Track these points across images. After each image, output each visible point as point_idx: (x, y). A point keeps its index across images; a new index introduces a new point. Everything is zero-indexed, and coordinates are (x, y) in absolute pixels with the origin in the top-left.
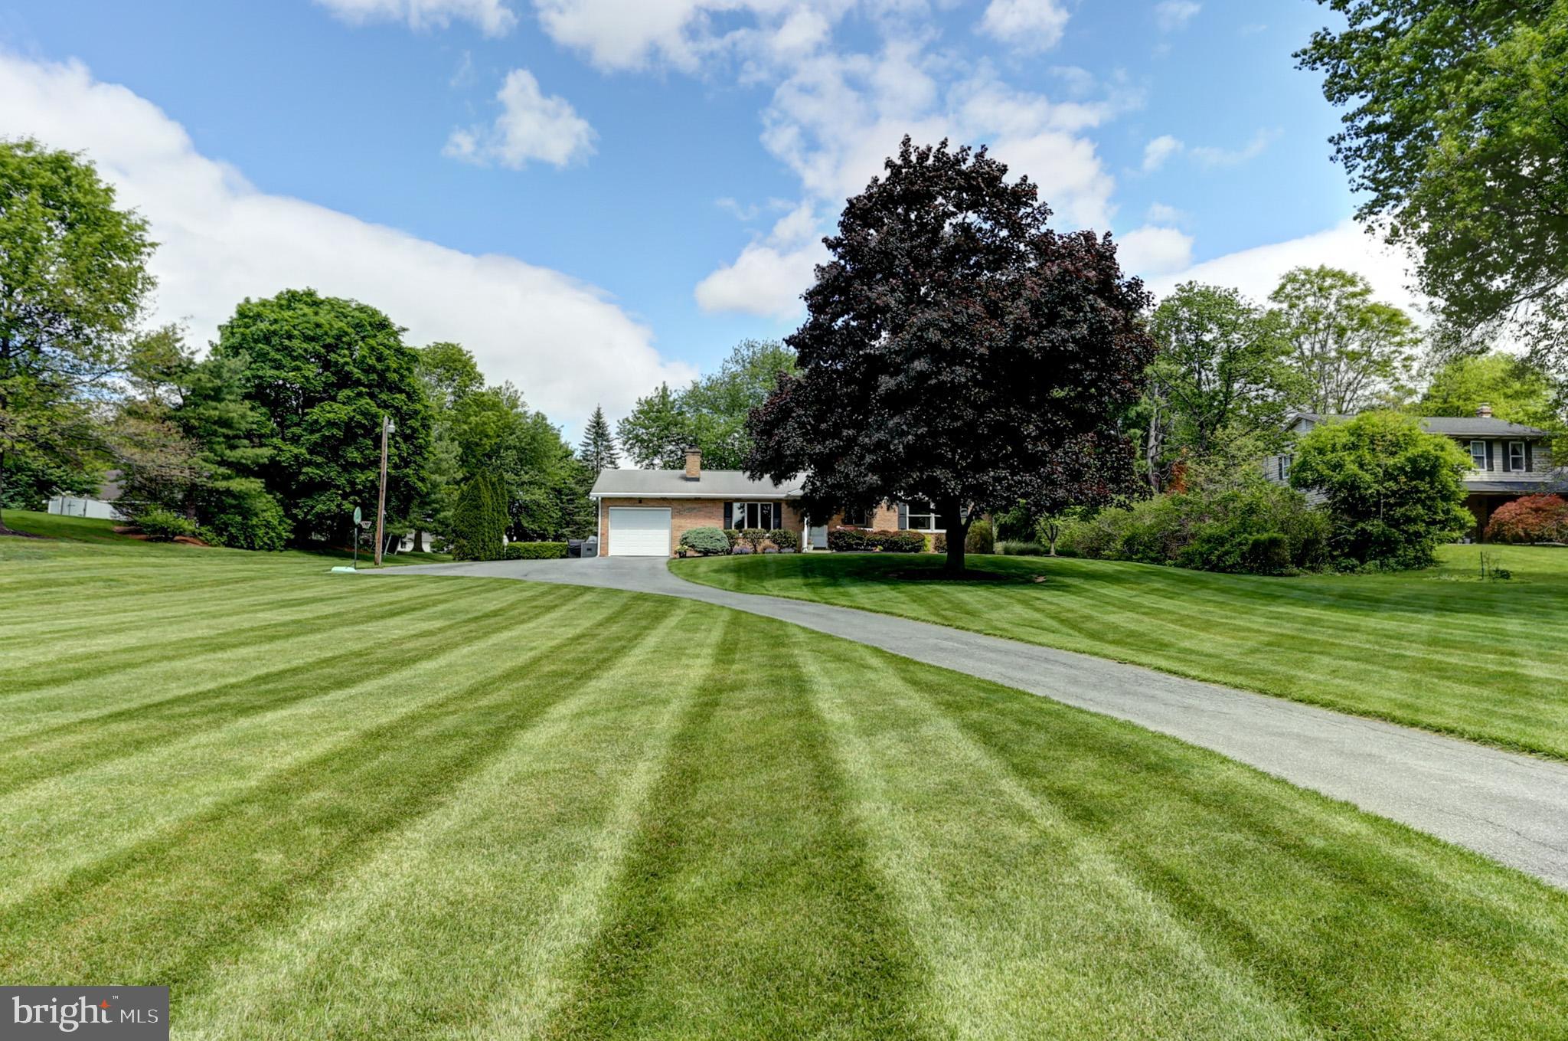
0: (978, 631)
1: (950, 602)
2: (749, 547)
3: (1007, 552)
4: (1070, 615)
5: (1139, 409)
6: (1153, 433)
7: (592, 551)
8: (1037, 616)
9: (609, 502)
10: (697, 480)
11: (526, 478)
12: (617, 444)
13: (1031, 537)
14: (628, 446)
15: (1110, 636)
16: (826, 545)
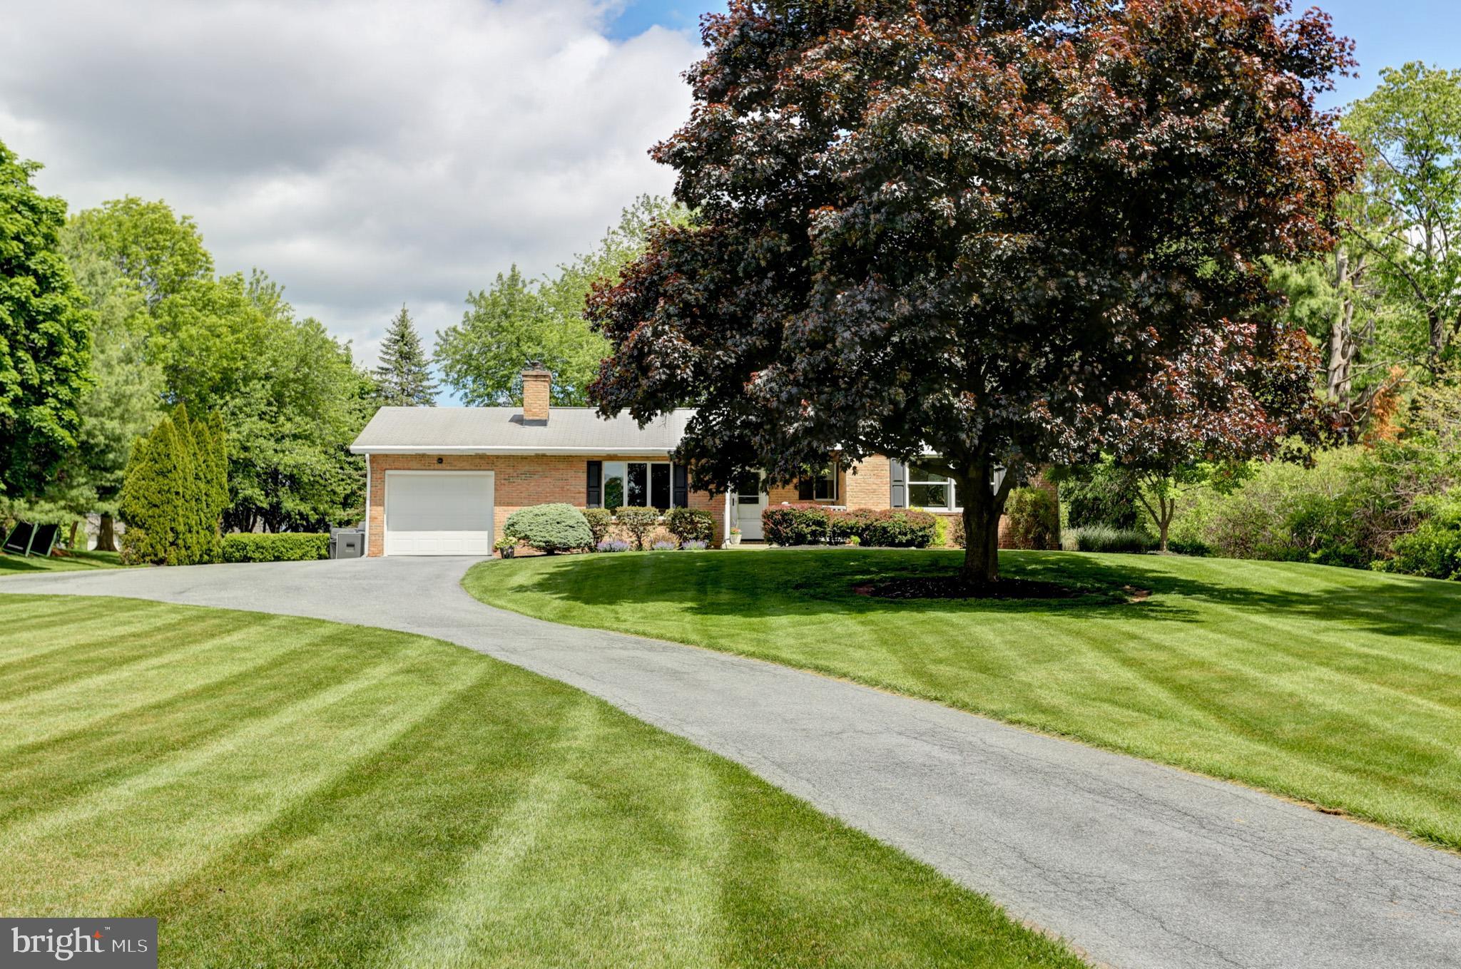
0: (996, 715)
1: (954, 644)
2: (628, 538)
3: (1085, 545)
4: (1196, 675)
5: (1314, 303)
6: (1338, 343)
7: (356, 547)
8: (1127, 676)
9: (383, 461)
10: (543, 423)
11: (288, 428)
12: (436, 373)
13: (1128, 519)
14: (454, 375)
15: (1288, 729)
16: (761, 535)
